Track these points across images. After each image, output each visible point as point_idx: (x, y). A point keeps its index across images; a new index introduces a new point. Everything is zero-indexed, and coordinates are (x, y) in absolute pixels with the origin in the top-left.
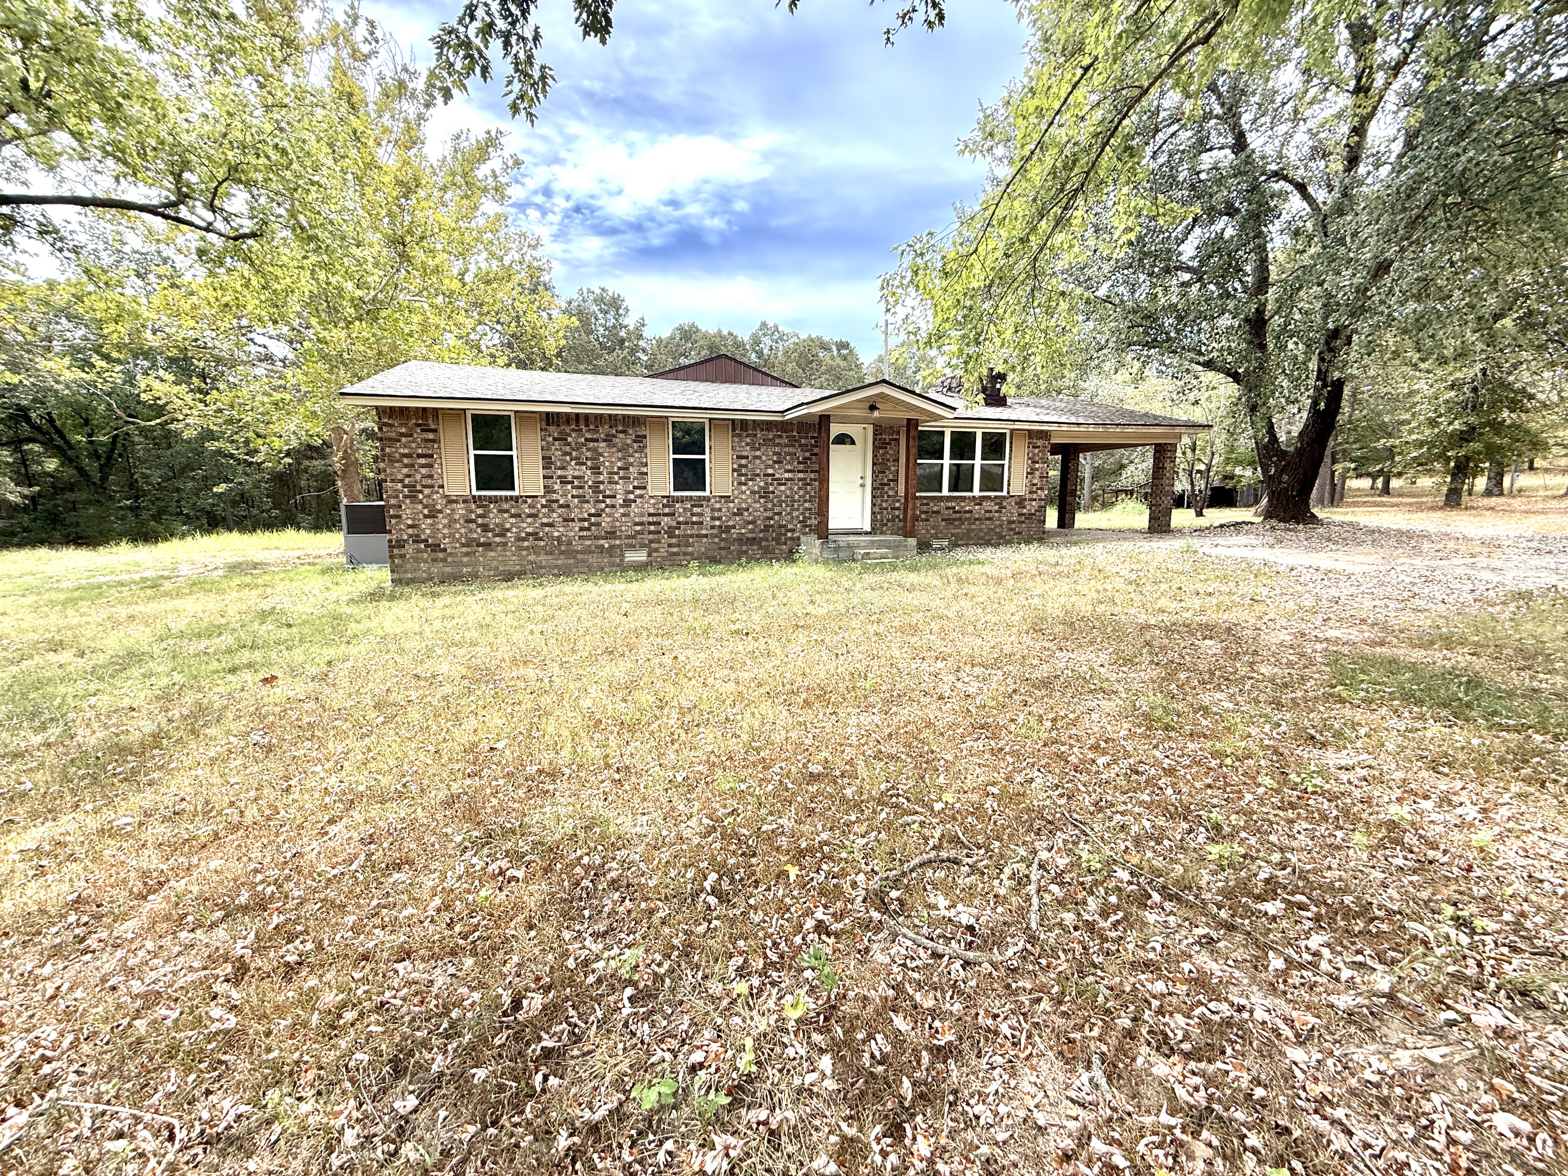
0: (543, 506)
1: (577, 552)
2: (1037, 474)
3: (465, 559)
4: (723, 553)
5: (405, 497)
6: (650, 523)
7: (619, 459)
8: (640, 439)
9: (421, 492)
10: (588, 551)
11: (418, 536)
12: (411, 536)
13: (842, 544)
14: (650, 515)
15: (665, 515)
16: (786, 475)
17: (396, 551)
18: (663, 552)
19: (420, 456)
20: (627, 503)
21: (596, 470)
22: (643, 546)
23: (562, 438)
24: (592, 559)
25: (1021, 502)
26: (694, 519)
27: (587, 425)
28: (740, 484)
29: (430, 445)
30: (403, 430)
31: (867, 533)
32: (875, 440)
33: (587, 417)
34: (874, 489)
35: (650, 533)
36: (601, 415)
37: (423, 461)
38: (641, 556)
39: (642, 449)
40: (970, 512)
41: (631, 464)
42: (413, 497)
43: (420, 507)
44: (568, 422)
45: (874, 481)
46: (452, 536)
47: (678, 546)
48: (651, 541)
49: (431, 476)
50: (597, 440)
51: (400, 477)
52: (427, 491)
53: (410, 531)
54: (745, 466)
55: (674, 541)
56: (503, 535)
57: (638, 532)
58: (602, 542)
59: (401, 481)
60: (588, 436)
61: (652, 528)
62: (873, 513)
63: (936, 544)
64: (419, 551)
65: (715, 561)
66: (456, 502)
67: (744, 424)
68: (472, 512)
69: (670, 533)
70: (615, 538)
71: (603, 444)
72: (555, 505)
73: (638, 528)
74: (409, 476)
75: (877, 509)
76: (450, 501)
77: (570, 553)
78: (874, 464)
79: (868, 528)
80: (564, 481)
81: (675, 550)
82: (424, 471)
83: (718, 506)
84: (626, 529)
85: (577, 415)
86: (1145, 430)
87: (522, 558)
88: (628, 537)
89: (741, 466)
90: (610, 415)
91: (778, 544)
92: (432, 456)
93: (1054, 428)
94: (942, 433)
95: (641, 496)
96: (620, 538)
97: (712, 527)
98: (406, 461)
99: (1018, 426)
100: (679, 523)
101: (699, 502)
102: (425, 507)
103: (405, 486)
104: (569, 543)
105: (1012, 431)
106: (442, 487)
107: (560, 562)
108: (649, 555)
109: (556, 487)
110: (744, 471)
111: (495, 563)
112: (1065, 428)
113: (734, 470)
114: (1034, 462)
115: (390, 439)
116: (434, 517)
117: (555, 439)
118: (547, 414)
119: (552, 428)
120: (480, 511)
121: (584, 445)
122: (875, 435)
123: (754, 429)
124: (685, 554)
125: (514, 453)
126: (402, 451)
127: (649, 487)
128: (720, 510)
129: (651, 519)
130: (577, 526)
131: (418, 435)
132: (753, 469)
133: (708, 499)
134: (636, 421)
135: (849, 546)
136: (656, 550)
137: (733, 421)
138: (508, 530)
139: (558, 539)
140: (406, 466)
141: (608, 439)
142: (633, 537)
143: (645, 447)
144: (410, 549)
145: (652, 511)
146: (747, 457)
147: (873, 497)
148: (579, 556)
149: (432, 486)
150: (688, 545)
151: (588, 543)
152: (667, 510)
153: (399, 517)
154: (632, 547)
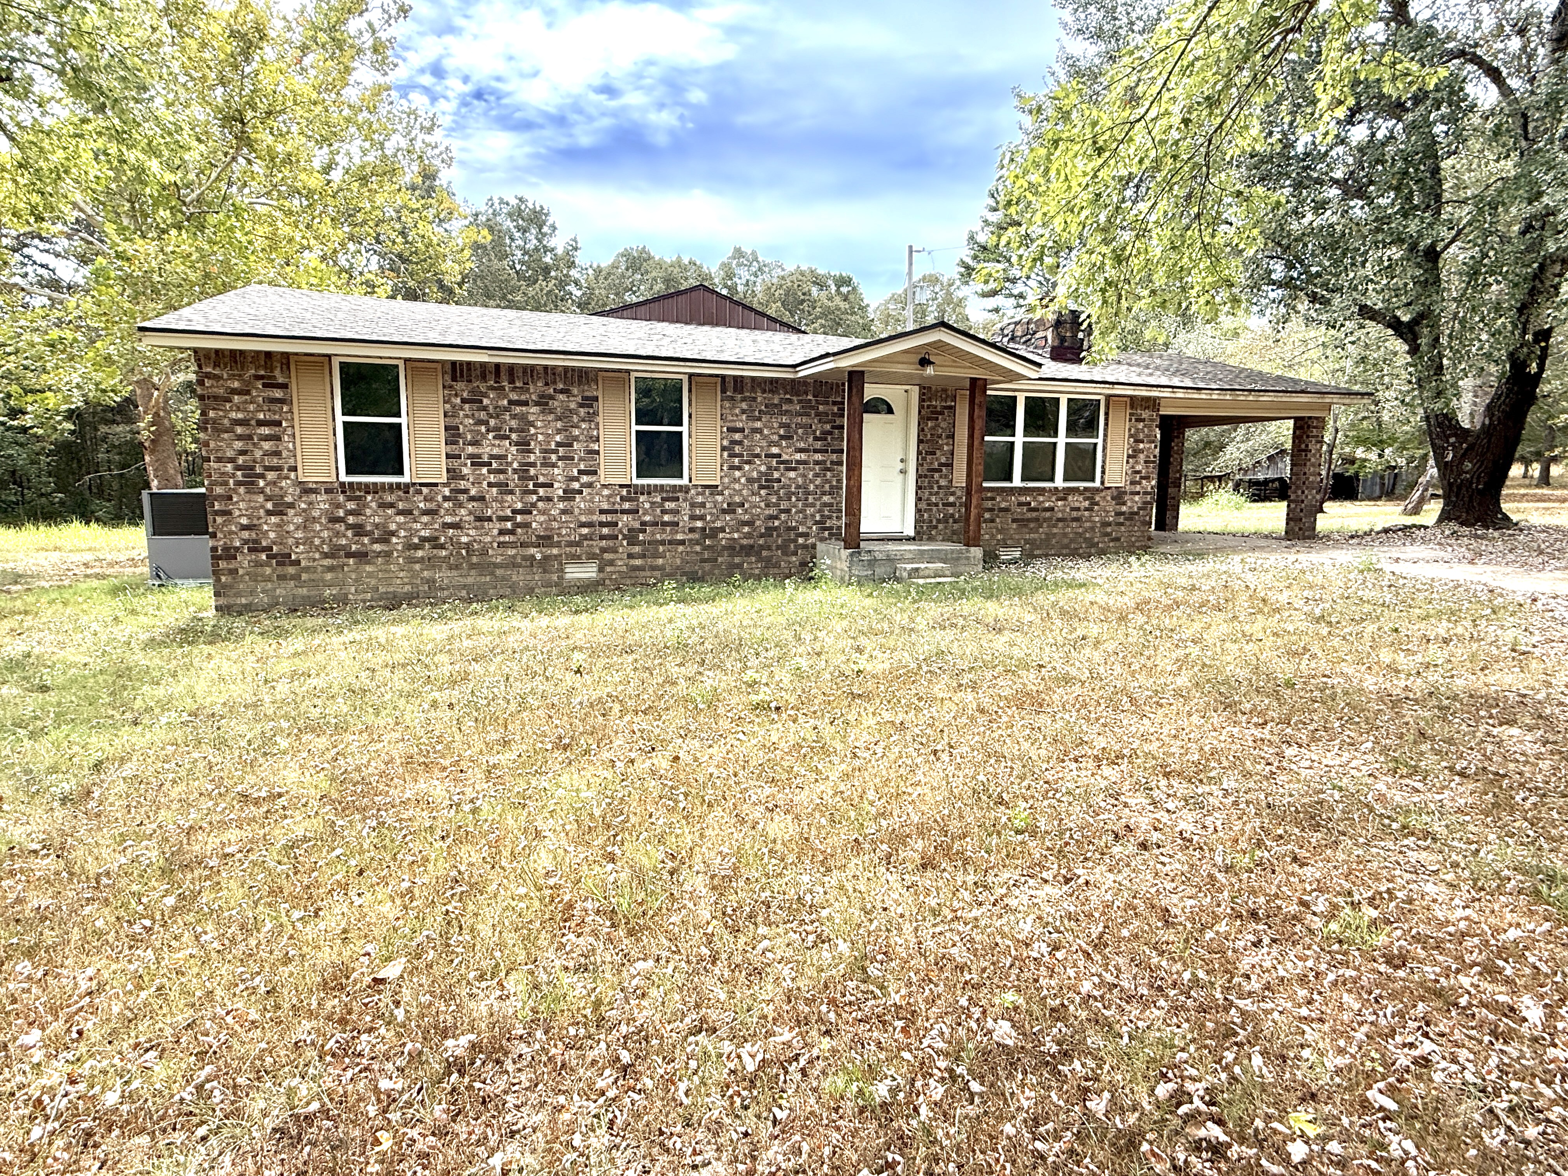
0: (446, 499)
1: (496, 566)
2: (1142, 457)
3: (329, 576)
4: (707, 566)
5: (239, 483)
6: (602, 524)
7: (559, 431)
8: (589, 402)
9: (262, 476)
10: (513, 564)
11: (255, 541)
12: (246, 542)
13: (879, 556)
14: (602, 512)
15: (623, 512)
16: (798, 456)
17: (223, 564)
18: (621, 565)
19: (261, 423)
20: (569, 495)
21: (524, 445)
22: (592, 556)
23: (475, 400)
24: (519, 577)
25: (1119, 496)
26: (666, 518)
27: (512, 382)
28: (732, 468)
29: (276, 407)
30: (236, 384)
31: (909, 539)
32: (921, 407)
33: (511, 368)
34: (919, 476)
35: (602, 537)
36: (533, 367)
37: (265, 431)
38: (587, 572)
39: (591, 417)
40: (1051, 509)
41: (576, 438)
42: (250, 482)
43: (261, 498)
44: (484, 378)
45: (919, 465)
46: (308, 541)
47: (643, 556)
48: (604, 550)
49: (277, 454)
50: (525, 403)
51: (230, 454)
52: (271, 476)
53: (246, 535)
54: (740, 443)
55: (637, 549)
56: (386, 541)
57: (585, 537)
58: (532, 551)
59: (232, 460)
60: (514, 396)
61: (605, 531)
62: (918, 511)
63: (1005, 555)
64: (258, 564)
65: (695, 578)
66: (315, 491)
67: (738, 381)
68: (338, 506)
69: (632, 537)
70: (552, 546)
71: (534, 409)
72: (462, 497)
73: (585, 531)
74: (243, 453)
75: (923, 505)
76: (307, 490)
77: (486, 567)
78: (920, 441)
79: (912, 533)
80: (477, 464)
81: (638, 562)
82: (267, 445)
83: (700, 499)
84: (567, 532)
85: (497, 366)
86: (1285, 398)
87: (414, 575)
88: (571, 544)
89: (734, 442)
90: (546, 368)
91: (785, 553)
92: (279, 424)
93: (1166, 393)
94: (1014, 398)
95: (590, 485)
96: (558, 545)
97: (692, 530)
98: (239, 430)
99: (1119, 390)
100: (644, 524)
101: (672, 494)
102: (268, 499)
103: (238, 468)
104: (484, 552)
105: (1108, 397)
106: (294, 469)
107: (470, 580)
108: (601, 570)
109: (465, 471)
110: (737, 449)
111: (373, 582)
112: (1180, 394)
113: (723, 449)
114: (1138, 441)
115: (216, 398)
116: (281, 513)
117: (464, 401)
118: (454, 363)
119: (459, 385)
120: (351, 505)
121: (506, 409)
122: (921, 400)
123: (753, 390)
124: (653, 568)
125: (403, 420)
126: (233, 415)
127: (601, 472)
128: (703, 505)
129: (603, 518)
130: (495, 527)
131: (259, 393)
132: (750, 448)
133: (686, 489)
134: (584, 376)
135: (890, 560)
136: (611, 563)
137: (723, 377)
138: (393, 534)
139: (468, 546)
140: (240, 438)
141: (543, 402)
142: (578, 544)
143: (596, 414)
144: (244, 561)
145: (605, 506)
146: (742, 430)
147: (919, 488)
148: (499, 572)
149: (279, 469)
150: (657, 556)
151: (511, 552)
152: (627, 506)
153: (228, 513)
154: (575, 558)
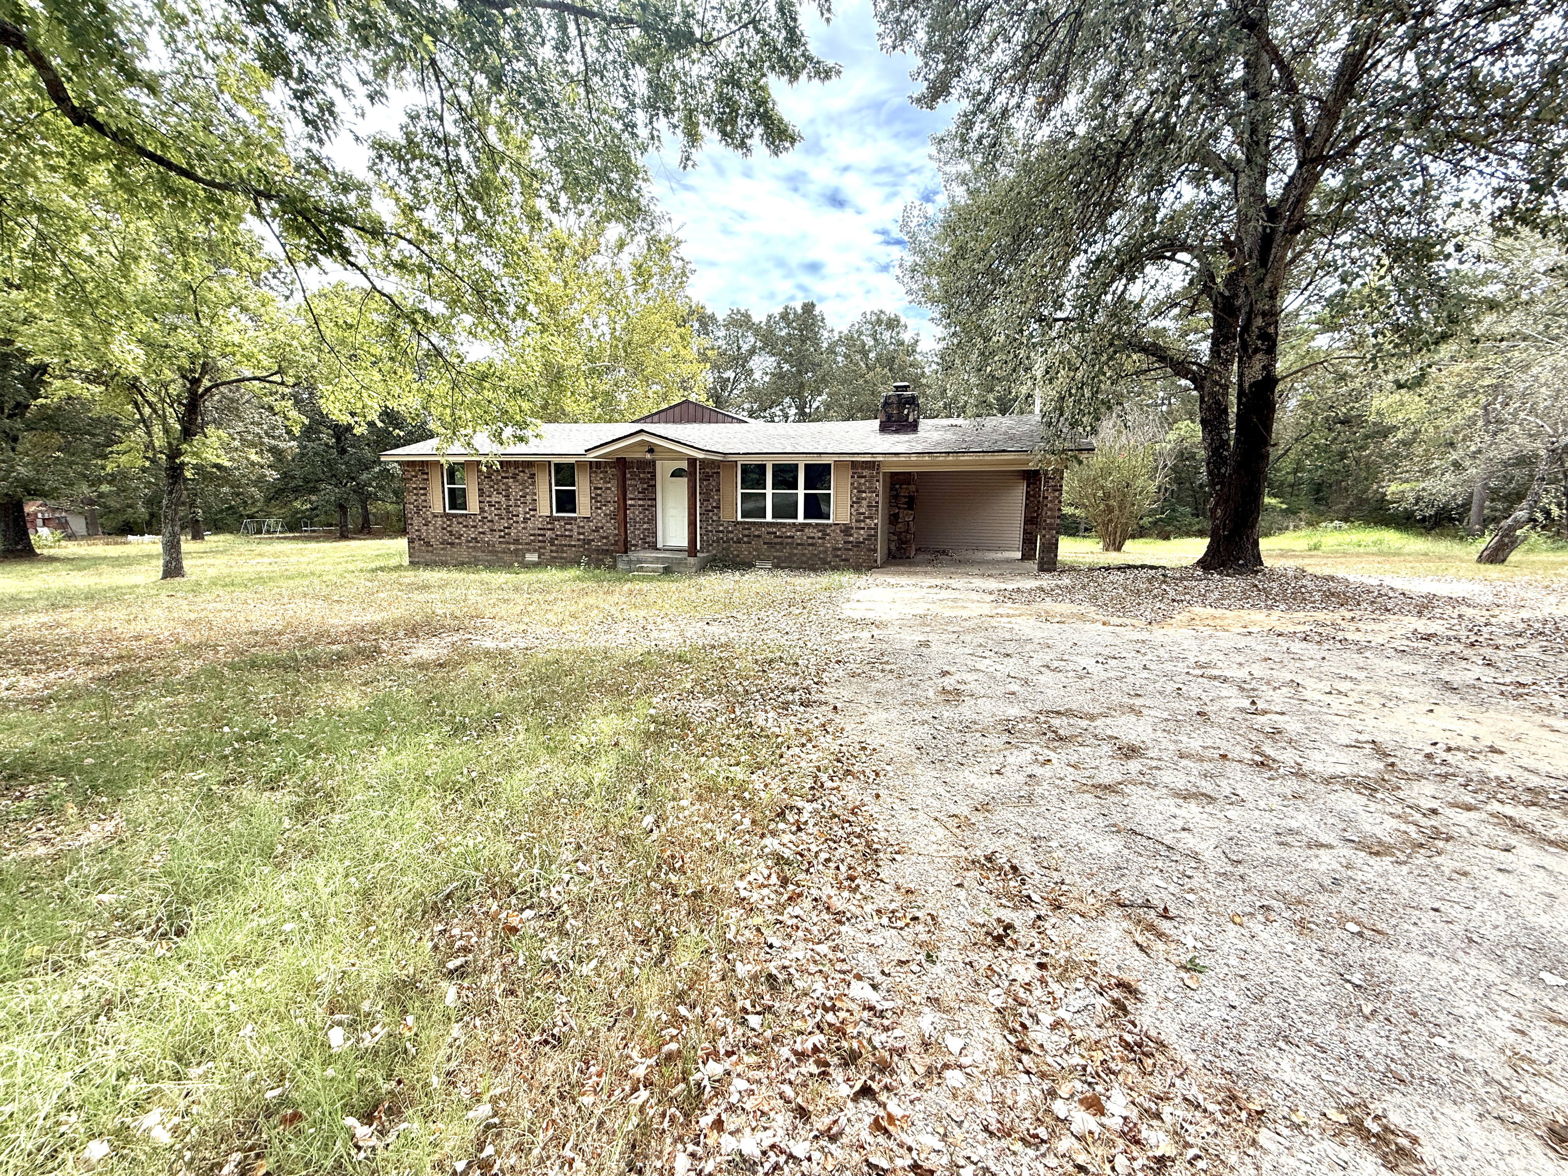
0: (480, 521)
1: (498, 552)
2: (864, 503)
3: (442, 552)
5: (416, 513)
6: (539, 535)
7: (521, 490)
8: (532, 476)
9: (421, 510)
10: (504, 552)
11: (420, 536)
12: (417, 536)
14: (539, 529)
15: (548, 529)
17: (411, 545)
18: (547, 556)
19: (421, 489)
20: (526, 520)
21: (508, 497)
22: (535, 551)
23: (489, 477)
24: (507, 558)
25: (846, 530)
26: (567, 533)
28: (597, 508)
29: (425, 482)
30: (414, 474)
32: (699, 473)
35: (540, 541)
36: (510, 462)
37: (423, 492)
38: (534, 558)
39: (533, 484)
40: (792, 537)
41: (528, 494)
43: (421, 519)
45: (700, 507)
46: (435, 537)
47: (557, 552)
48: (540, 548)
49: (425, 501)
50: (508, 478)
51: (412, 501)
52: (424, 510)
53: (417, 533)
54: (600, 495)
55: (554, 548)
56: (459, 538)
57: (532, 541)
58: (512, 546)
59: (414, 504)
60: (503, 475)
61: (541, 538)
62: (700, 534)
63: (758, 565)
64: (421, 545)
66: (438, 516)
67: (598, 464)
68: (445, 523)
69: (552, 542)
70: (519, 544)
71: (512, 481)
72: (486, 520)
73: (532, 538)
74: (416, 501)
76: (435, 516)
77: (494, 552)
80: (490, 505)
81: (555, 555)
82: (423, 498)
83: (583, 524)
84: (525, 538)
87: (469, 554)
88: (527, 544)
89: (597, 495)
90: (515, 462)
92: (426, 489)
94: (764, 467)
95: (534, 516)
96: (522, 544)
97: (579, 540)
98: (415, 492)
99: (843, 458)
100: (557, 536)
101: (569, 521)
102: (423, 519)
103: (415, 507)
104: (493, 546)
105: (837, 463)
107: (488, 558)
108: (539, 557)
109: (486, 508)
110: (599, 498)
111: (456, 556)
113: (593, 498)
114: (860, 491)
115: (408, 479)
116: (427, 525)
117: (485, 477)
120: (449, 523)
121: (501, 481)
122: (700, 469)
123: (607, 467)
124: (561, 558)
126: (413, 486)
127: (540, 510)
128: (584, 527)
129: (540, 532)
130: (497, 534)
131: (420, 476)
132: (604, 498)
133: (575, 519)
134: (530, 464)
136: (544, 554)
137: (591, 462)
138: (462, 535)
139: (487, 542)
140: (415, 495)
141: (515, 477)
142: (529, 544)
143: (534, 482)
145: (541, 526)
146: (600, 489)
148: (499, 555)
149: (426, 507)
150: (563, 552)
151: (504, 546)
152: (550, 526)
153: (412, 524)
154: (529, 551)
